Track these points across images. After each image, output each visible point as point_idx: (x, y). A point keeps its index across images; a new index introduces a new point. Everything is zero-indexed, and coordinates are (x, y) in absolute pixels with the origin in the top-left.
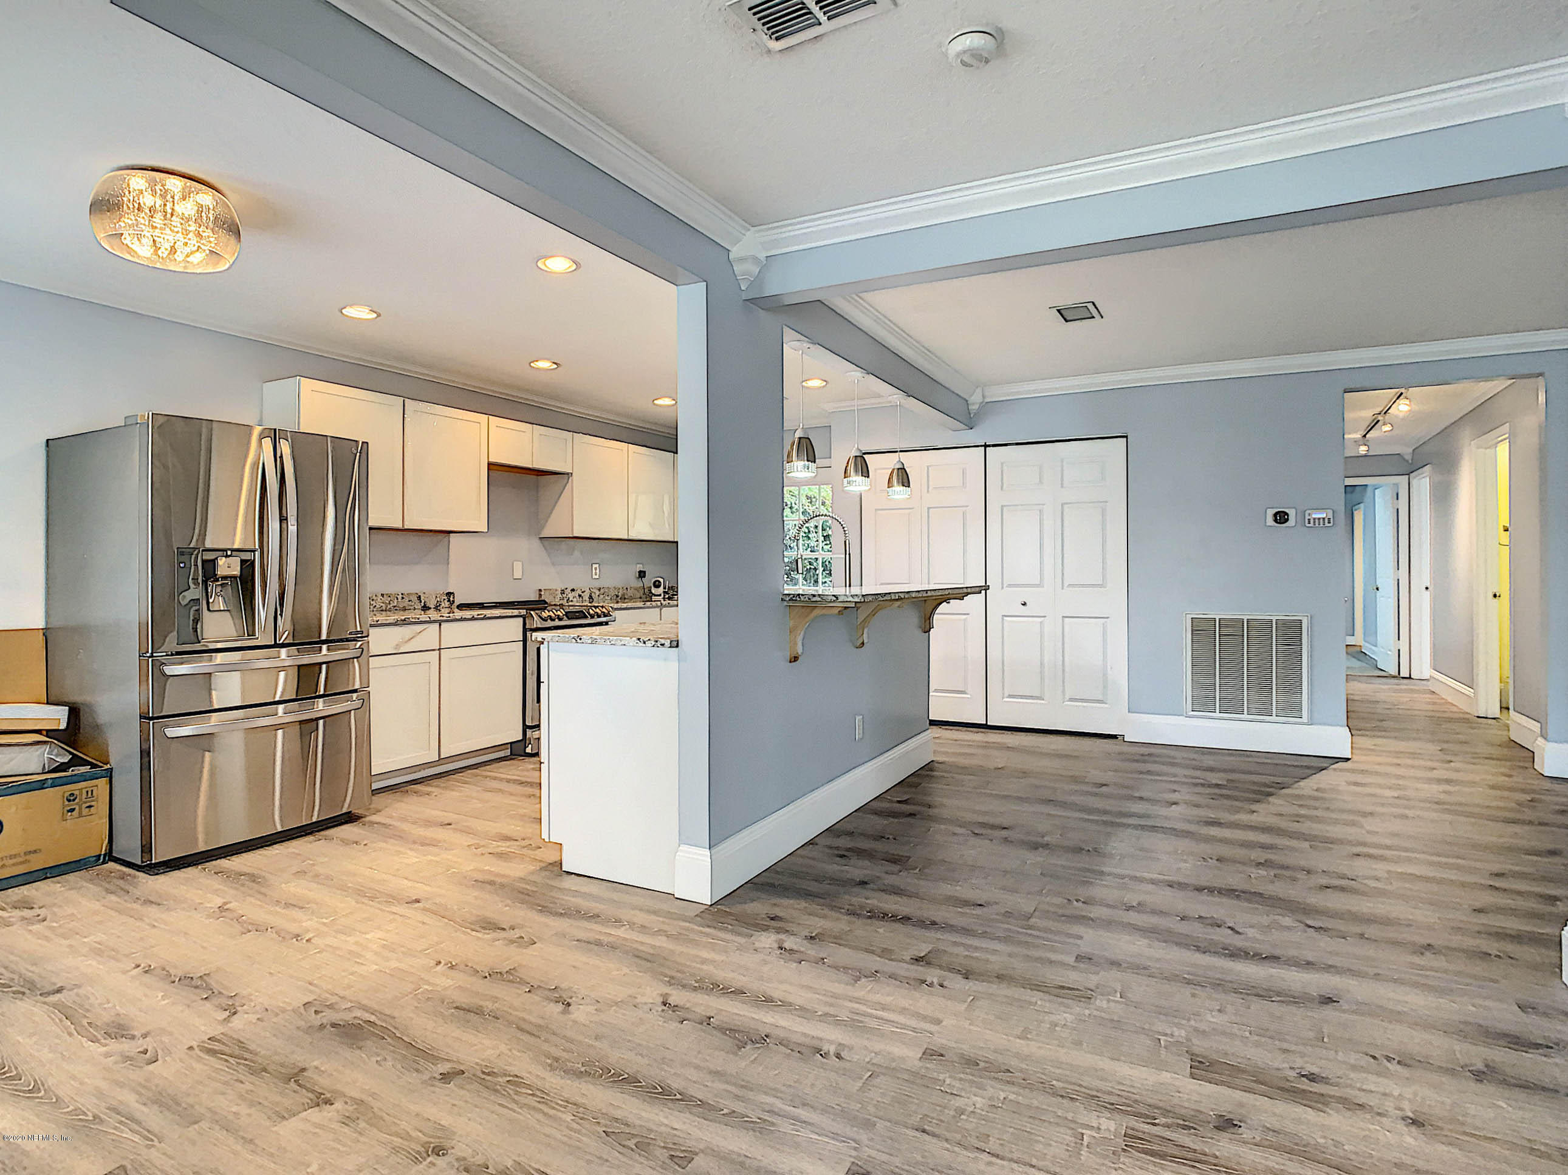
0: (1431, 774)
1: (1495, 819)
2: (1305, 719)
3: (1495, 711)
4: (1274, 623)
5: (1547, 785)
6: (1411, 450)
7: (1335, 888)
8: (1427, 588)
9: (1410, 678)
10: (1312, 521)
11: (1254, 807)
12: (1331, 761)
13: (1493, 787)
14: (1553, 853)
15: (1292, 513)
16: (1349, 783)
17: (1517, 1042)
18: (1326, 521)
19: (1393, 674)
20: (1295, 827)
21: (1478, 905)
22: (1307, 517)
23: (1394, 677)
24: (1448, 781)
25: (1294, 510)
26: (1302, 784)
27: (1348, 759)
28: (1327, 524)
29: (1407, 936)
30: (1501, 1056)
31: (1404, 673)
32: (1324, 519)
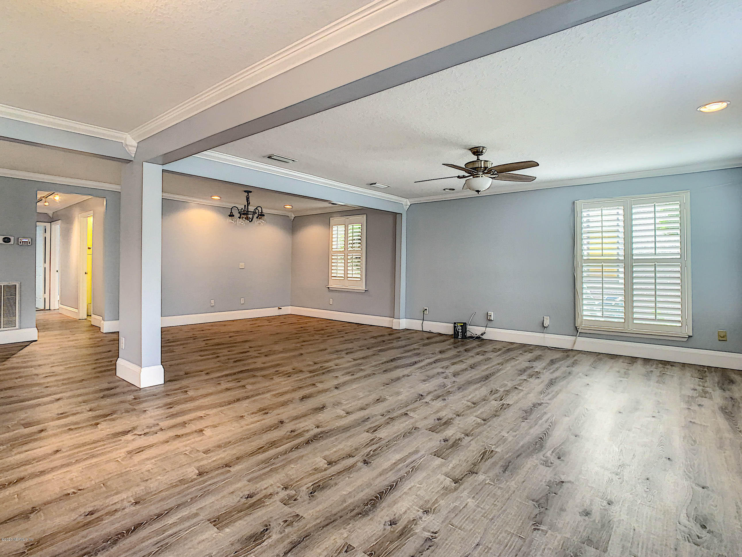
0: (69, 339)
1: (92, 347)
2: (17, 327)
3: (85, 317)
4: (2, 287)
5: (105, 335)
6: (52, 213)
7: (49, 376)
8: (57, 271)
9: (50, 310)
10: (22, 243)
11: (4, 363)
12: (30, 342)
13: (90, 339)
14: (110, 351)
15: (12, 239)
16: (40, 348)
17: (108, 389)
18: (28, 243)
19: (42, 309)
20: (25, 365)
21: (93, 368)
22: (19, 241)
23: (42, 310)
24: (76, 340)
25: (13, 238)
26: (21, 352)
27: (36, 341)
28: (28, 244)
29: (77, 379)
30: (106, 393)
31: (47, 307)
32: (27, 242)
